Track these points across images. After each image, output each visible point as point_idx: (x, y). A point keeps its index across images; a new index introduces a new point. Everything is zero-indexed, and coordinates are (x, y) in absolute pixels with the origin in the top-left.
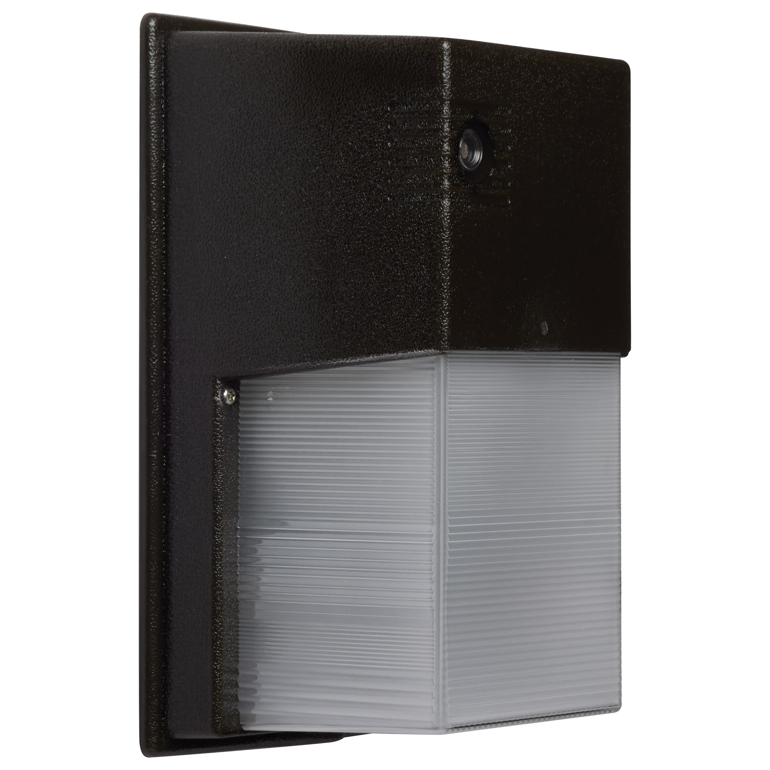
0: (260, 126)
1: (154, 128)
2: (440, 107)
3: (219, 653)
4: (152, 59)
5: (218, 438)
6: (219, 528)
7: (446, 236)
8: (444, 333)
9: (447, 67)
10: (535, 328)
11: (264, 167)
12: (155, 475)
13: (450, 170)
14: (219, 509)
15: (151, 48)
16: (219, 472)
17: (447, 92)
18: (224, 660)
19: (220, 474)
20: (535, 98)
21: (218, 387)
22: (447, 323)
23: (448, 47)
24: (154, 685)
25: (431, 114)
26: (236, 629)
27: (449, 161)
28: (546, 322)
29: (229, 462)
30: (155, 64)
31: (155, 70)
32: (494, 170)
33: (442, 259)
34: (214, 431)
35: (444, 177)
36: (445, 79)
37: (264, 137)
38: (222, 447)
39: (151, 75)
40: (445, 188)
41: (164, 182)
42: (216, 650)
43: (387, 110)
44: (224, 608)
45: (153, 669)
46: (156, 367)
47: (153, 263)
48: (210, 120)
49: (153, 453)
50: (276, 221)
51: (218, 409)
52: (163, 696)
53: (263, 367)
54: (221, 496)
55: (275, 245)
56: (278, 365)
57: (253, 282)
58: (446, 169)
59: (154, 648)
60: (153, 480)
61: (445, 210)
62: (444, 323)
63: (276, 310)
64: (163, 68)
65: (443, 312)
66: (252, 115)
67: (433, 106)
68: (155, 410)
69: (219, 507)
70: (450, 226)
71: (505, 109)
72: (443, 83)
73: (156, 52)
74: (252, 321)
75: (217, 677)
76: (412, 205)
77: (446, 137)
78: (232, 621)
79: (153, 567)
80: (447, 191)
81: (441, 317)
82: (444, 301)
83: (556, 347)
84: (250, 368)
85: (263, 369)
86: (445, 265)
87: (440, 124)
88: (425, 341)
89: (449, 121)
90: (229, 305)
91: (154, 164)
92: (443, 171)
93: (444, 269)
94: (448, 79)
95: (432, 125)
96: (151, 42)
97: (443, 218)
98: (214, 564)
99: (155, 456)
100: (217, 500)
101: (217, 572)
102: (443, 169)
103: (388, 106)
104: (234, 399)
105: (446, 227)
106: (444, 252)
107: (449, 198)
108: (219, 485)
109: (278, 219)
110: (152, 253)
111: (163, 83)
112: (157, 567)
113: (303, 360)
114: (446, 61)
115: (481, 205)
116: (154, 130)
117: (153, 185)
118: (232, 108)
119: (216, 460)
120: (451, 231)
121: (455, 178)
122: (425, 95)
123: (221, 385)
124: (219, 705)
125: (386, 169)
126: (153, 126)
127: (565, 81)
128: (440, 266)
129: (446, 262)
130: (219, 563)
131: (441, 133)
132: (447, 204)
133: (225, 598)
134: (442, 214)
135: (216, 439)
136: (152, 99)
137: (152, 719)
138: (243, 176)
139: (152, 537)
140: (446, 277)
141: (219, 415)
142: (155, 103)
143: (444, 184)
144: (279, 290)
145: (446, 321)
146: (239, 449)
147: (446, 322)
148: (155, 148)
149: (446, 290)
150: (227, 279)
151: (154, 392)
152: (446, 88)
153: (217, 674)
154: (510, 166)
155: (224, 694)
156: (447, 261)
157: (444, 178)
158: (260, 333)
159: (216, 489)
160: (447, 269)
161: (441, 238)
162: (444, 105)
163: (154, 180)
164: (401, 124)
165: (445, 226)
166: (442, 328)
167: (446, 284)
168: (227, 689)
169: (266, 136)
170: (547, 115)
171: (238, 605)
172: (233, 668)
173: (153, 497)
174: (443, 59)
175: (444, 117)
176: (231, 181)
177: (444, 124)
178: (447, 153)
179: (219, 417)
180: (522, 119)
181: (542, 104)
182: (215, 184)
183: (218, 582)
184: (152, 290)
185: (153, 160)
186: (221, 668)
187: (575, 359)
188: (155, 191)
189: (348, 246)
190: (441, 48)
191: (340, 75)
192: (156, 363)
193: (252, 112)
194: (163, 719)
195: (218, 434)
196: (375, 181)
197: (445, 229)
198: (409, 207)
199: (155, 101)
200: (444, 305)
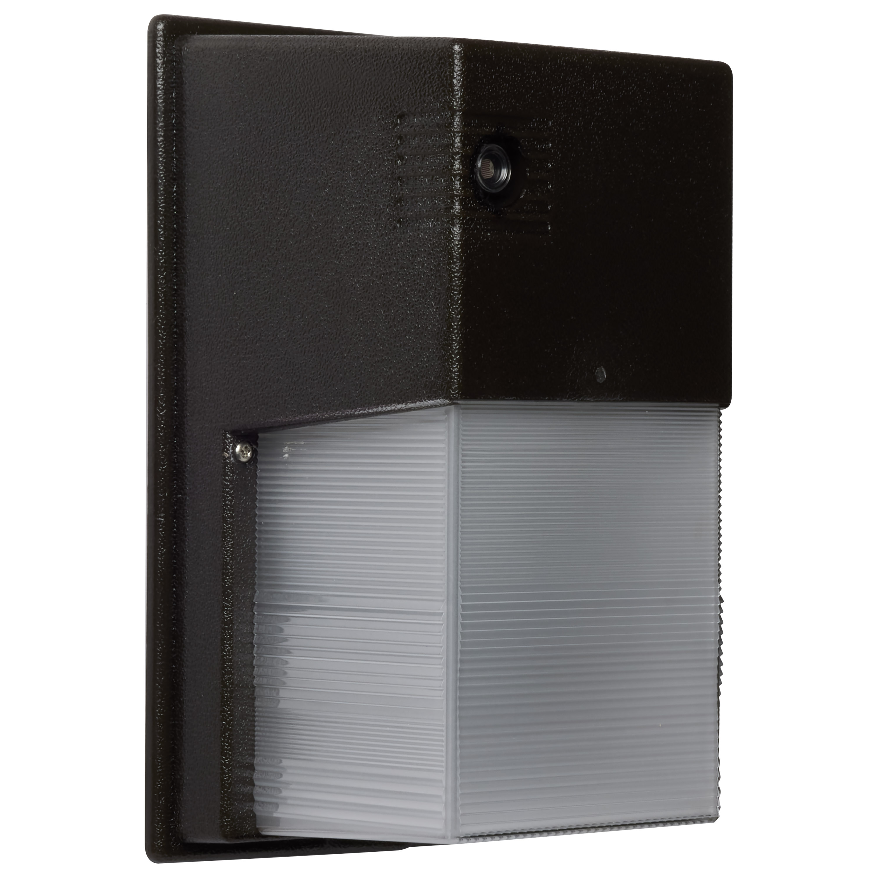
0: (269, 143)
1: (162, 146)
2: (450, 119)
3: (227, 746)
4: (160, 67)
5: (228, 500)
6: (229, 602)
7: (457, 268)
8: (454, 380)
9: (459, 72)
10: (587, 374)
11: (273, 190)
12: (162, 541)
13: (461, 192)
14: (228, 581)
15: (159, 55)
16: (228, 538)
17: (458, 101)
18: (234, 754)
19: (230, 541)
20: (588, 107)
21: (227, 442)
22: (458, 368)
23: (460, 50)
24: (160, 781)
25: (442, 127)
26: (251, 719)
27: (460, 182)
28: (604, 367)
29: (242, 527)
30: (164, 73)
31: (163, 79)
32: (527, 192)
33: (452, 294)
34: (223, 492)
35: (455, 199)
36: (456, 86)
37: (273, 156)
38: (232, 510)
39: (159, 86)
40: (456, 213)
41: (175, 207)
42: (224, 742)
43: (397, 123)
44: (234, 695)
45: (159, 763)
46: (164, 418)
47: (160, 300)
48: (220, 136)
49: (161, 517)
50: (286, 251)
51: (228, 467)
52: (172, 794)
53: (273, 419)
54: (231, 567)
55: (284, 278)
56: (287, 417)
57: (262, 322)
58: (457, 190)
59: (161, 739)
60: (160, 547)
61: (455, 238)
62: (454, 368)
63: (285, 353)
64: (174, 77)
65: (453, 356)
66: (261, 130)
67: (444, 117)
68: (162, 467)
69: (228, 579)
70: (461, 257)
71: (543, 120)
72: (453, 91)
73: (165, 60)
74: (261, 366)
75: (225, 774)
76: (422, 232)
77: (458, 153)
78: (246, 710)
79: (160, 646)
80: (458, 216)
81: (451, 362)
82: (454, 343)
83: (619, 397)
84: (259, 420)
85: (272, 421)
86: (455, 301)
87: (451, 138)
88: (434, 389)
89: (461, 135)
90: (239, 348)
91: (161, 187)
92: (454, 193)
93: (454, 306)
94: (459, 87)
95: (443, 140)
96: (159, 48)
97: (453, 247)
98: (223, 644)
99: (163, 520)
100: (226, 571)
101: (226, 653)
102: (453, 190)
103: (398, 119)
104: (249, 456)
105: (457, 257)
106: (454, 286)
107: (461, 224)
108: (229, 554)
109: (287, 249)
110: (160, 288)
111: (174, 94)
112: (164, 646)
113: (312, 411)
114: (457, 65)
115: (507, 231)
116: (162, 148)
117: (161, 211)
118: (242, 122)
119: (225, 525)
120: (462, 262)
121: (470, 201)
122: (435, 105)
123: (232, 439)
124: (227, 805)
125: (396, 191)
126: (161, 143)
127: (633, 88)
128: (450, 303)
129: (456, 298)
130: (228, 643)
131: (452, 149)
132: (457, 231)
133: (236, 683)
134: (453, 242)
135: (225, 501)
136: (159, 113)
137: (158, 819)
138: (253, 200)
139: (159, 613)
140: (457, 315)
141: (229, 473)
142: (163, 117)
143: (454, 208)
144: (288, 331)
145: (455, 366)
146: (257, 513)
147: (456, 368)
148: (163, 169)
149: (456, 331)
150: (237, 318)
151: (162, 447)
152: (457, 97)
153: (225, 769)
154: (550, 187)
155: (233, 793)
156: (458, 297)
157: (454, 201)
158: (270, 379)
159: (225, 558)
160: (457, 306)
161: (450, 270)
162: (455, 117)
163: (162, 205)
164: (411, 139)
165: (455, 256)
166: (451, 375)
167: (456, 323)
168: (238, 787)
169: (275, 154)
170: (606, 127)
171: (254, 691)
172: (247, 763)
173: (159, 566)
174: (454, 64)
175: (455, 130)
176: (241, 206)
177: (455, 139)
178: (457, 172)
179: (229, 476)
180: (568, 132)
181: (599, 114)
182: (224, 210)
183: (227, 664)
184: (160, 331)
185: (160, 183)
186: (229, 763)
187: (649, 411)
188: (163, 218)
189: (357, 280)
190: (452, 51)
191: (349, 84)
192: (164, 413)
193: (261, 126)
194: (172, 819)
195: (228, 495)
196: (384, 205)
197: (455, 260)
198: (418, 235)
199: (163, 116)
200: (454, 348)
